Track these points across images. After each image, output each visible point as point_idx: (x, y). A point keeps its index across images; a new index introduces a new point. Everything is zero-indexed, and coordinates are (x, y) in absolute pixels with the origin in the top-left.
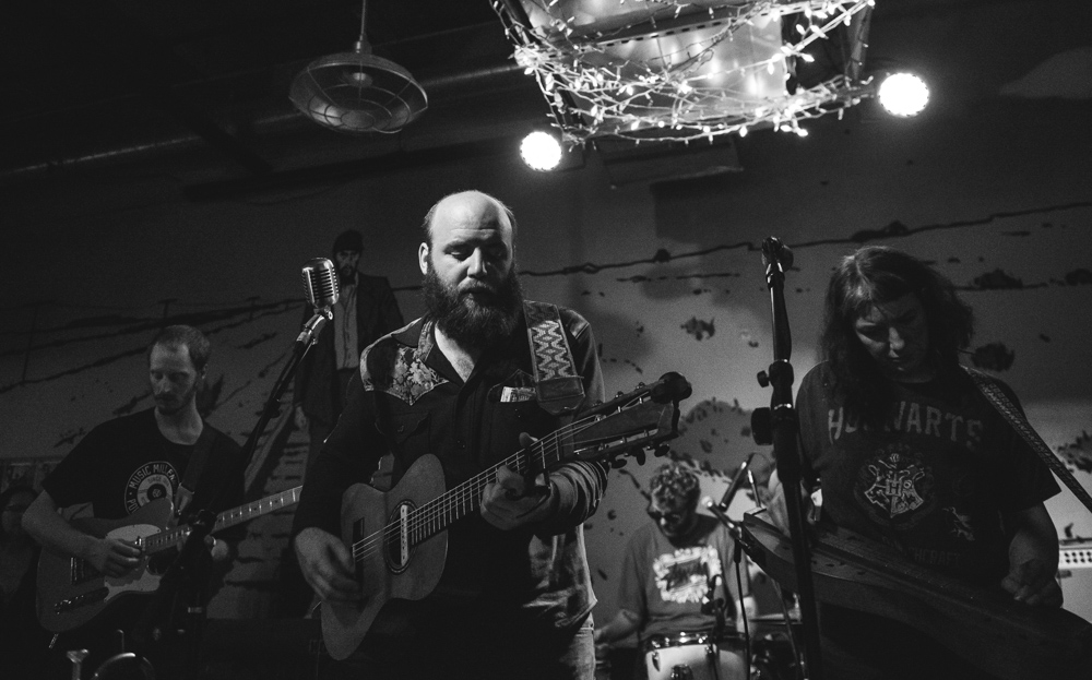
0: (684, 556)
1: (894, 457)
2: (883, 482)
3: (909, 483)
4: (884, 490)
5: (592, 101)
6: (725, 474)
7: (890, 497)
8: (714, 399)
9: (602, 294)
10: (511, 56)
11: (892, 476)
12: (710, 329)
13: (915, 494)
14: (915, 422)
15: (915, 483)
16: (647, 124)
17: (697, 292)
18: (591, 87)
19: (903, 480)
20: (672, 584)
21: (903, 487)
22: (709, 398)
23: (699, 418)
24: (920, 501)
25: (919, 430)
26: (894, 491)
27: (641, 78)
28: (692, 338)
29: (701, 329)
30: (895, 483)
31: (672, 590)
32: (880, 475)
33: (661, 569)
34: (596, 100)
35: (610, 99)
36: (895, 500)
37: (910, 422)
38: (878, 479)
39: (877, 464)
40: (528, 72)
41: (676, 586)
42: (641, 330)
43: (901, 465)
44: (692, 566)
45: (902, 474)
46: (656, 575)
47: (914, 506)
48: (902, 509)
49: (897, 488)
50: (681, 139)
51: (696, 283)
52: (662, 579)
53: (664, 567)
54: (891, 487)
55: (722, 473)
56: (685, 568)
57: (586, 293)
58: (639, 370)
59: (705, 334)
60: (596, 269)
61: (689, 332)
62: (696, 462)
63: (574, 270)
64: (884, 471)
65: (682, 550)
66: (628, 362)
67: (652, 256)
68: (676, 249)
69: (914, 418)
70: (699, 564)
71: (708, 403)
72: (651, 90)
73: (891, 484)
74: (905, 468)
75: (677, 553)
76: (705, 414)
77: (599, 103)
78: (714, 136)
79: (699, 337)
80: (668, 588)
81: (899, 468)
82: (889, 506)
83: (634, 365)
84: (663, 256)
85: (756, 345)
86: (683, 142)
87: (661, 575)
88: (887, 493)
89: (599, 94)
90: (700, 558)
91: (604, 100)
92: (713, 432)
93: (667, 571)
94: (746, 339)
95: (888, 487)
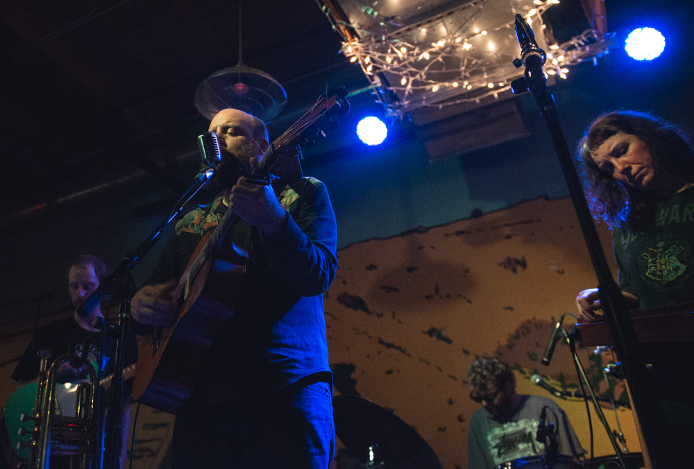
0: (510, 428)
1: (660, 245)
2: (654, 262)
3: (673, 258)
4: (656, 267)
5: (401, 73)
6: (552, 377)
7: (661, 271)
8: (534, 318)
9: (433, 248)
10: (340, 51)
11: (661, 257)
12: (523, 264)
13: (678, 264)
14: (675, 218)
15: (677, 257)
16: (445, 87)
17: (508, 237)
18: (399, 62)
19: (669, 257)
20: (502, 451)
21: (670, 262)
22: (530, 317)
23: (524, 335)
24: (684, 267)
25: (678, 221)
26: (663, 267)
27: (433, 44)
28: (509, 272)
29: (515, 264)
30: (663, 261)
31: (503, 456)
32: (651, 258)
33: (492, 440)
34: (404, 72)
35: (414, 70)
36: (665, 273)
37: (672, 217)
38: (650, 260)
39: (647, 251)
40: (353, 60)
41: (505, 453)
42: (467, 271)
43: (665, 248)
44: (518, 436)
45: (667, 253)
46: (490, 445)
47: (680, 272)
48: (672, 277)
49: (665, 264)
50: (472, 100)
51: (507, 230)
52: (494, 447)
53: (495, 438)
54: (661, 265)
55: (549, 377)
56: (513, 437)
57: (421, 248)
58: (469, 301)
59: (519, 268)
60: (427, 230)
61: (506, 267)
62: (526, 371)
63: (410, 232)
64: (654, 255)
65: (509, 423)
66: (459, 296)
67: (468, 215)
68: (486, 207)
69: (675, 215)
70: (525, 434)
71: (529, 322)
72: (443, 54)
73: (660, 262)
74: (669, 248)
75: (505, 426)
76: (528, 331)
77: (406, 75)
78: (498, 94)
79: (515, 271)
80: (499, 455)
81: (664, 250)
82: (661, 277)
83: (465, 298)
84: (477, 214)
85: (563, 272)
86: (475, 102)
87: (493, 444)
88: (659, 268)
89: (405, 67)
90: (525, 429)
91: (410, 72)
92: (537, 344)
93: (498, 441)
94: (553, 268)
95: (659, 265)
